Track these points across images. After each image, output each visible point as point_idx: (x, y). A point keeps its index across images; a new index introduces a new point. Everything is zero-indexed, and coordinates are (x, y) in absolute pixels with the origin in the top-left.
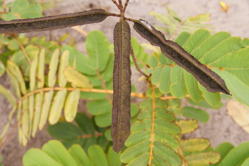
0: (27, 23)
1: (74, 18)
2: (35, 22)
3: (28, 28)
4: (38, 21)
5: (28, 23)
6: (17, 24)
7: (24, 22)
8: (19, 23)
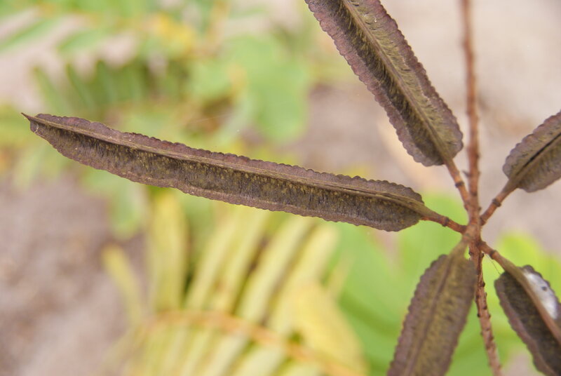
0: (167, 157)
1: (312, 190)
2: (192, 163)
3: (168, 172)
4: (203, 164)
5: (170, 158)
6: (139, 151)
7: (160, 152)
8: (144, 151)
